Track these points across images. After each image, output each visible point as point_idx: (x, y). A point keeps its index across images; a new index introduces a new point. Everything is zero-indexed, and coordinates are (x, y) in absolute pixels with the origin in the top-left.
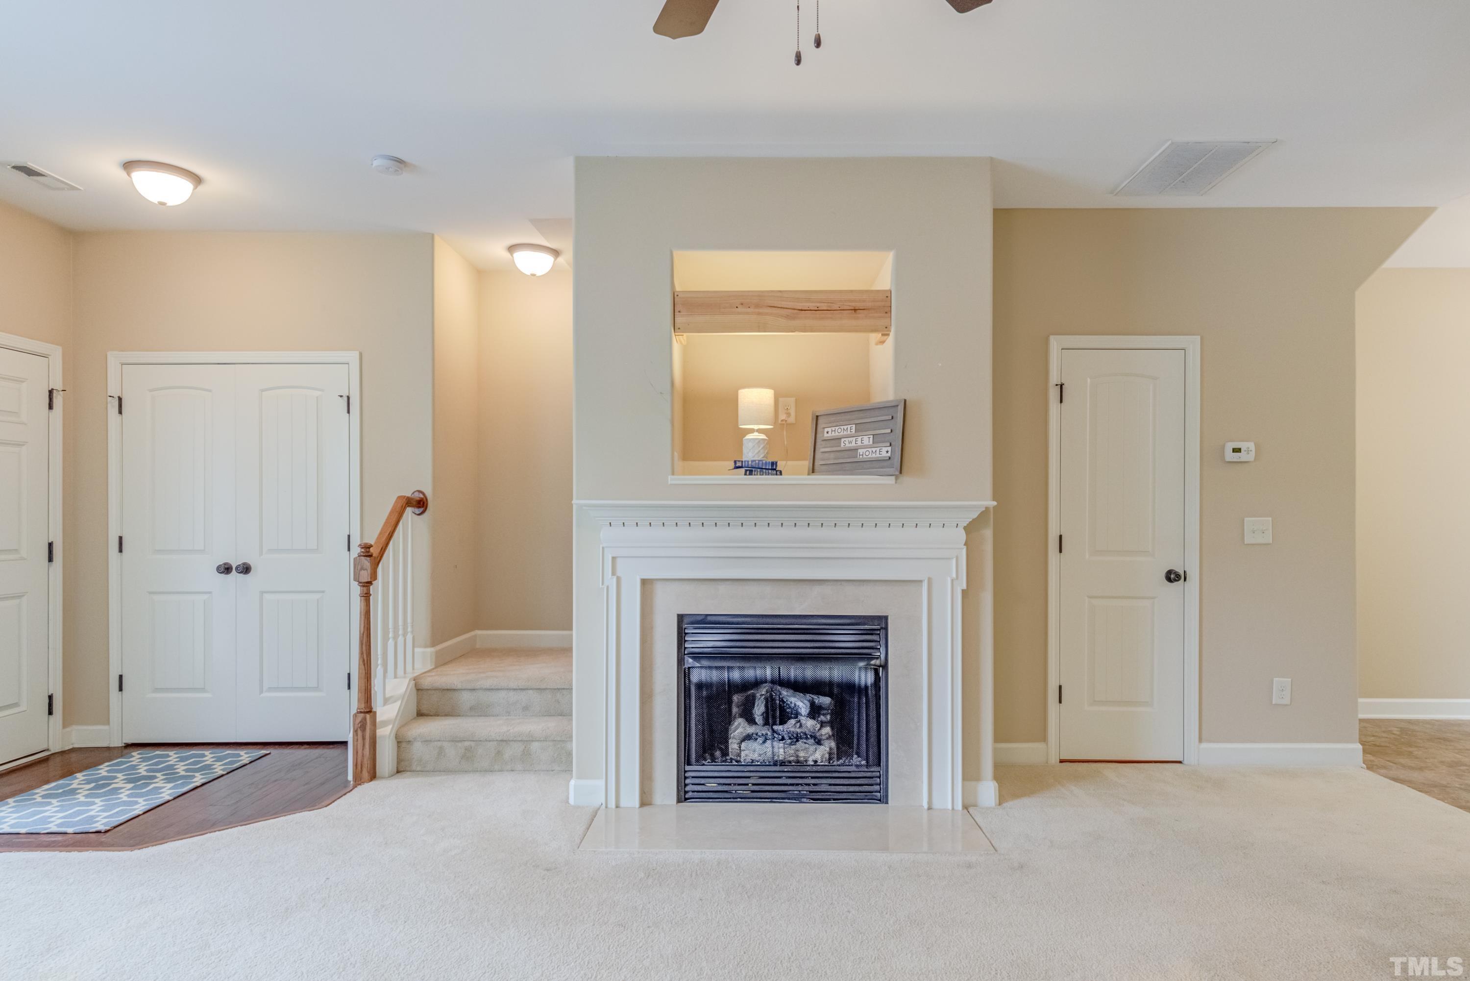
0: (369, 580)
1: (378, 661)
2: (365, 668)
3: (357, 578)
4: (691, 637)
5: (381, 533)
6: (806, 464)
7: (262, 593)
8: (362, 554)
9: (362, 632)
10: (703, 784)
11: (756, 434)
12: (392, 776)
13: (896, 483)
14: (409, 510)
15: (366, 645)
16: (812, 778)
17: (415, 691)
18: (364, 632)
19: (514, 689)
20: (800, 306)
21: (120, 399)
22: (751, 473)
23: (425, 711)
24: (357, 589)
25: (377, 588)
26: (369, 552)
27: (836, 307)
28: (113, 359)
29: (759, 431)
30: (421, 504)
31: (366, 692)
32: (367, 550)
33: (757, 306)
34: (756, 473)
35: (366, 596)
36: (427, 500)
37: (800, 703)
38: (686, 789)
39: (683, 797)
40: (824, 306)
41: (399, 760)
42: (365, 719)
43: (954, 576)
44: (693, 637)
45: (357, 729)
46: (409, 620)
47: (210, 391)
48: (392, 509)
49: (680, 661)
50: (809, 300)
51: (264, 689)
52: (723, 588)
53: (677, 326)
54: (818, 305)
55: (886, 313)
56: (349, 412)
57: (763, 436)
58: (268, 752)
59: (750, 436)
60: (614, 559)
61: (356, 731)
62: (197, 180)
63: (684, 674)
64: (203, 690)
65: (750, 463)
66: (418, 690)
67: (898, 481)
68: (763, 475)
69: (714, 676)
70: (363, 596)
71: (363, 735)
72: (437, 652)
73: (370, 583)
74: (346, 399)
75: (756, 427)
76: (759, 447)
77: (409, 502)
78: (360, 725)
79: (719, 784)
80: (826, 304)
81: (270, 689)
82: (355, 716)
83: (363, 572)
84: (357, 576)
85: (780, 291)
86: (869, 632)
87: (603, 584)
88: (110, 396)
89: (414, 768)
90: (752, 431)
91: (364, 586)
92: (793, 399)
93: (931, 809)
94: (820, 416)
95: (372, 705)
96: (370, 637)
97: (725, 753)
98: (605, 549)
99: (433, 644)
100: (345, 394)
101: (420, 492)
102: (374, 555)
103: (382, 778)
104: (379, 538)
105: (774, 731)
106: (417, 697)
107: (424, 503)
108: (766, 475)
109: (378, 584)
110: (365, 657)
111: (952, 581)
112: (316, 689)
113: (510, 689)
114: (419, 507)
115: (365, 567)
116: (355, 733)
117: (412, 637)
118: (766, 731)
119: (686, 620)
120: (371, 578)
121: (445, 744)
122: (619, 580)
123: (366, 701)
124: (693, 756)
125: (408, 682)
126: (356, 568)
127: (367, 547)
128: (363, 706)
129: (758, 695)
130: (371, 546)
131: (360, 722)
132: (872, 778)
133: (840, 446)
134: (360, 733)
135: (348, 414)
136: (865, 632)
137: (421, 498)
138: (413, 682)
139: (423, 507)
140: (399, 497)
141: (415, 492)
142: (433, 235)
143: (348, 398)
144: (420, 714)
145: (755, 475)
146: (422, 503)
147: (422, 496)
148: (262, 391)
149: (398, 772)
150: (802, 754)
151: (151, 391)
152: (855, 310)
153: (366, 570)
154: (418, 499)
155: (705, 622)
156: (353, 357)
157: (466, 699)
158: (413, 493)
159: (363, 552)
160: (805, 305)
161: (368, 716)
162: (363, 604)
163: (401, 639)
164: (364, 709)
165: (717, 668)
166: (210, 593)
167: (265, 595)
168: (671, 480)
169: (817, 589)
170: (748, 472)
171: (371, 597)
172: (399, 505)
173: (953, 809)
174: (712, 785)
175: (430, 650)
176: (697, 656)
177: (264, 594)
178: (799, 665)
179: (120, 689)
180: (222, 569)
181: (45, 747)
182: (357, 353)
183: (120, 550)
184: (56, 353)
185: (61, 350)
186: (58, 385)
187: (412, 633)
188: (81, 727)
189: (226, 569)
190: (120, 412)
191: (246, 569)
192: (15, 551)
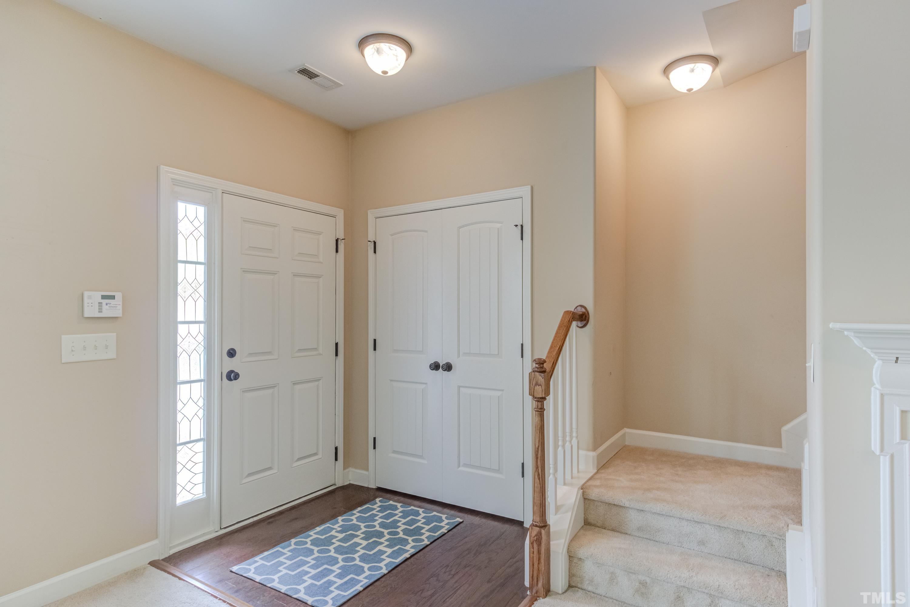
0: (544, 396)
1: (550, 470)
2: (540, 482)
3: (532, 393)
5: (551, 347)
7: (459, 387)
8: (536, 369)
9: (537, 446)
12: (564, 593)
14: (574, 324)
15: (541, 460)
17: (582, 500)
18: (539, 446)
19: (688, 520)
21: (375, 243)
23: (593, 522)
25: (549, 403)
26: (542, 368)
28: (371, 215)
31: (541, 506)
32: (541, 366)
35: (540, 411)
36: (588, 313)
41: (571, 577)
42: (540, 533)
45: (533, 542)
46: (574, 426)
47: (426, 231)
48: (560, 324)
51: (461, 464)
56: (522, 239)
58: (462, 520)
62: (408, 46)
64: (421, 457)
66: (585, 499)
70: (538, 411)
71: (538, 549)
72: (598, 456)
73: (544, 398)
74: (520, 227)
77: (573, 316)
78: (535, 538)
82: (532, 527)
83: (537, 388)
84: (533, 390)
88: (369, 241)
89: (585, 586)
91: (538, 401)
95: (546, 519)
96: (544, 451)
99: (595, 449)
100: (519, 224)
101: (582, 306)
102: (547, 371)
103: (556, 594)
104: (549, 352)
106: (584, 506)
107: (586, 316)
109: (550, 399)
110: (540, 471)
112: (498, 471)
113: (683, 519)
114: (582, 321)
115: (539, 382)
116: (531, 545)
117: (577, 441)
120: (545, 394)
123: (541, 515)
125: (576, 490)
126: (531, 383)
127: (541, 363)
128: (538, 519)
130: (545, 361)
131: (536, 535)
134: (535, 546)
135: (522, 241)
137: (583, 312)
138: (580, 491)
139: (585, 320)
140: (565, 313)
141: (578, 306)
142: (595, 68)
143: (522, 226)
144: (587, 523)
146: (584, 317)
147: (583, 310)
148: (460, 227)
149: (569, 590)
151: (392, 235)
153: (541, 385)
154: (581, 313)
156: (525, 191)
158: (576, 307)
159: (537, 367)
161: (543, 532)
162: (537, 419)
163: (568, 444)
164: (539, 523)
166: (426, 384)
171: (545, 412)
172: (567, 320)
175: (592, 453)
177: (461, 388)
179: (375, 448)
180: (433, 366)
181: (332, 483)
182: (529, 188)
183: (375, 349)
184: (340, 214)
185: (343, 212)
186: (341, 236)
187: (577, 437)
188: (354, 470)
189: (436, 366)
190: (375, 252)
191: (448, 367)
192: (315, 349)
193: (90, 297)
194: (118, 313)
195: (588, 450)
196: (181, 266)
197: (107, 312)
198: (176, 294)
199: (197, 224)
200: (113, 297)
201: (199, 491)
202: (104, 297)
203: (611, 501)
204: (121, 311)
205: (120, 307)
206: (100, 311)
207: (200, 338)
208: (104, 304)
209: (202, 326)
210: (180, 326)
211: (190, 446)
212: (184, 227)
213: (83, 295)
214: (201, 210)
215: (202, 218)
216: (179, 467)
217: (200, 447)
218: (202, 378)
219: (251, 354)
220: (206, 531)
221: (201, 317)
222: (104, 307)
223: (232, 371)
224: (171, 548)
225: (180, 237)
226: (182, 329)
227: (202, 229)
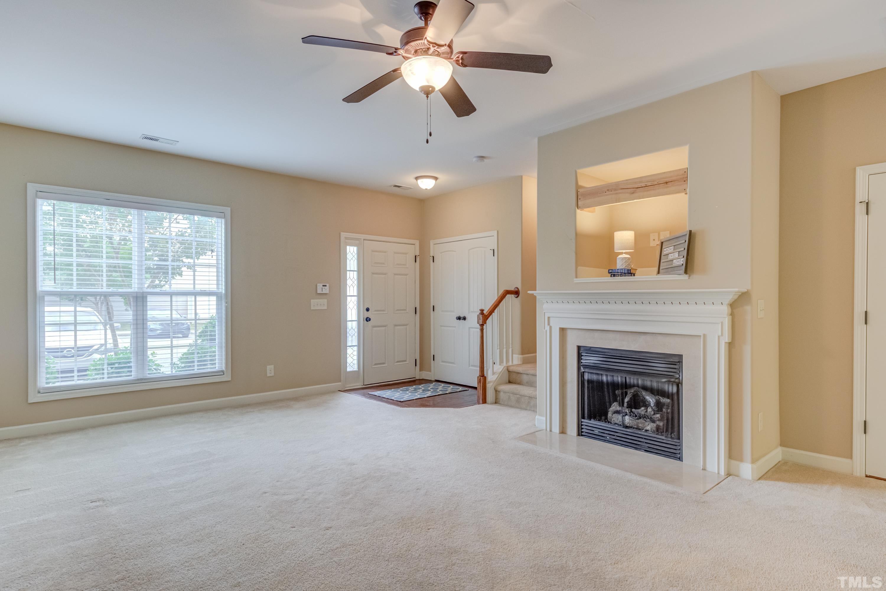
2: (481, 358)
4: (584, 357)
5: (491, 304)
6: (656, 269)
7: (469, 328)
10: (593, 431)
11: (624, 255)
12: (492, 404)
13: (689, 279)
14: (509, 296)
15: (482, 350)
16: (645, 439)
17: (507, 372)
18: (481, 344)
20: (636, 186)
21: (433, 257)
22: (614, 275)
23: (511, 381)
24: (479, 326)
26: (482, 312)
27: (656, 183)
28: (432, 242)
29: (626, 253)
30: (516, 293)
31: (482, 368)
33: (615, 190)
34: (617, 276)
35: (482, 330)
36: (520, 292)
37: (651, 399)
38: (582, 430)
39: (580, 433)
40: (649, 184)
41: (496, 399)
42: (481, 378)
43: (720, 334)
44: (586, 357)
46: (510, 342)
47: (454, 252)
48: (500, 296)
49: (579, 369)
50: (641, 182)
52: (597, 334)
53: (579, 206)
54: (646, 184)
55: (684, 181)
56: (494, 256)
57: (628, 256)
58: (467, 389)
59: (620, 256)
60: (549, 318)
61: (478, 383)
62: (436, 178)
63: (581, 375)
64: (454, 363)
65: (616, 270)
66: (509, 371)
67: (690, 278)
68: (622, 276)
69: (595, 377)
72: (523, 358)
74: (493, 250)
75: (624, 251)
76: (623, 262)
77: (508, 292)
78: (479, 381)
79: (599, 432)
80: (650, 183)
81: (472, 366)
82: (478, 377)
84: (478, 322)
85: (627, 180)
86: (673, 363)
87: (544, 329)
88: (431, 256)
89: (501, 403)
90: (622, 253)
91: (481, 326)
92: (669, 232)
93: (705, 470)
94: (664, 241)
95: (485, 374)
96: (483, 346)
97: (606, 418)
98: (545, 313)
99: (522, 354)
100: (493, 248)
101: (515, 287)
102: (485, 314)
103: (488, 404)
104: (490, 306)
105: (631, 411)
106: (507, 374)
107: (518, 292)
108: (624, 276)
110: (481, 354)
111: (719, 337)
114: (516, 294)
118: (627, 411)
119: (582, 349)
121: (511, 395)
122: (551, 328)
123: (481, 372)
124: (586, 415)
125: (503, 368)
126: (478, 319)
129: (629, 392)
132: (676, 445)
133: (668, 259)
134: (479, 384)
136: (669, 363)
138: (506, 368)
139: (518, 294)
140: (504, 290)
141: (512, 288)
142: (522, 176)
144: (510, 382)
145: (617, 277)
147: (517, 289)
148: (469, 250)
149: (496, 403)
150: (640, 425)
151: (441, 253)
152: (666, 183)
153: (481, 319)
154: (515, 291)
155: (591, 350)
157: (525, 378)
159: (480, 312)
160: (639, 185)
161: (483, 378)
162: (481, 333)
163: (505, 350)
164: (481, 375)
165: (596, 374)
166: (455, 327)
167: (471, 329)
168: (576, 280)
169: (643, 337)
170: (612, 276)
172: (503, 294)
173: (718, 473)
174: (596, 432)
175: (521, 356)
176: (586, 367)
178: (636, 377)
179: (434, 360)
180: (457, 318)
181: (414, 377)
182: (496, 232)
183: (434, 311)
184: (417, 243)
185: (418, 242)
186: (418, 253)
187: (512, 347)
188: (425, 372)
189: (459, 318)
190: (433, 262)
191: (464, 319)
192: (405, 310)
193: (319, 286)
194: (327, 292)
195: (519, 355)
196: (348, 272)
197: (324, 292)
198: (346, 284)
199: (354, 254)
200: (326, 286)
201: (356, 368)
202: (323, 286)
203: (518, 372)
204: (328, 291)
205: (328, 290)
206: (322, 291)
207: (356, 303)
208: (323, 289)
209: (356, 297)
210: (348, 297)
211: (352, 347)
212: (349, 256)
213: (317, 285)
214: (355, 248)
215: (356, 252)
216: (348, 356)
217: (356, 348)
218: (356, 319)
219: (376, 311)
220: (358, 384)
221: (356, 294)
222: (324, 290)
223: (368, 318)
224: (346, 387)
225: (348, 260)
226: (349, 298)
227: (356, 256)
